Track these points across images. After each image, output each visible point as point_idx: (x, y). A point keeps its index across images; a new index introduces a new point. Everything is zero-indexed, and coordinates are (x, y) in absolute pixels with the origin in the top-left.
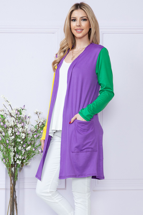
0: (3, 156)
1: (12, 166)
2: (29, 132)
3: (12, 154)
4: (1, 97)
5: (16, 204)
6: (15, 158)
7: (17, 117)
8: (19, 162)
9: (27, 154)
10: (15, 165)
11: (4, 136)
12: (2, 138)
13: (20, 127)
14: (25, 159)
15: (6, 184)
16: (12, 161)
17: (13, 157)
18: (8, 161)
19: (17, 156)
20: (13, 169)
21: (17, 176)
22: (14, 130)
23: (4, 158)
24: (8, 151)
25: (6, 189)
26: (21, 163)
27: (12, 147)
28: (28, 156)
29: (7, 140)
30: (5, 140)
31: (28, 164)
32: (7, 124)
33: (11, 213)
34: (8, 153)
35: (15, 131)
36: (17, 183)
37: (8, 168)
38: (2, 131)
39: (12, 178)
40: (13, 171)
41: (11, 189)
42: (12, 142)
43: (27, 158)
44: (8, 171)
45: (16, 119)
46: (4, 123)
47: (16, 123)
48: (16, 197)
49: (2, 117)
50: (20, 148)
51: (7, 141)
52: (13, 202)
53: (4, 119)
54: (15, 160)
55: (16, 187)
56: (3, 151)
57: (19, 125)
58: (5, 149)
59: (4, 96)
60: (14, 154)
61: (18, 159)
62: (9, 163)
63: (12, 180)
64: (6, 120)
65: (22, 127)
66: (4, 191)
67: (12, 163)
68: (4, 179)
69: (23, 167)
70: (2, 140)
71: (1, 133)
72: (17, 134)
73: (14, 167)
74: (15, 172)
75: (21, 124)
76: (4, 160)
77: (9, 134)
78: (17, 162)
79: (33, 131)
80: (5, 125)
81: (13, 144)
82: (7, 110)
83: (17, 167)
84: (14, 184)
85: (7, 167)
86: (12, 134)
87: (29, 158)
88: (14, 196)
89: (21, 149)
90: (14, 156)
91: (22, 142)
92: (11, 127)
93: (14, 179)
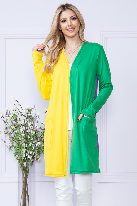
0: (16, 152)
1: (24, 161)
2: (39, 130)
3: (24, 150)
4: (11, 98)
5: (28, 196)
6: (26, 153)
7: (28, 116)
8: (30, 157)
9: (37, 150)
10: (27, 160)
11: (16, 134)
12: (15, 135)
13: (30, 125)
14: (36, 155)
15: (19, 178)
16: (24, 156)
17: (24, 153)
18: (20, 156)
19: (28, 152)
20: (25, 164)
21: (29, 170)
22: (24, 128)
23: (17, 154)
24: (20, 147)
25: (19, 182)
26: (32, 158)
27: (24, 143)
28: (39, 151)
29: (19, 137)
30: (17, 137)
31: (38, 159)
32: (19, 122)
33: (23, 204)
34: (20, 149)
35: (26, 128)
36: (28, 176)
37: (21, 163)
38: (15, 128)
39: (24, 172)
40: (25, 165)
41: (23, 182)
42: (24, 139)
43: (37, 153)
44: (20, 165)
45: (27, 118)
46: (16, 122)
47: (27, 122)
48: (28, 189)
49: (15, 116)
50: (30, 144)
51: (20, 139)
52: (25, 193)
53: (16, 118)
54: (27, 156)
55: (28, 180)
56: (15, 147)
57: (29, 124)
58: (17, 145)
59: (14, 97)
60: (25, 150)
61: (29, 154)
62: (21, 158)
63: (24, 174)
64: (18, 119)
65: (32, 125)
66: (17, 184)
67: (24, 158)
68: (17, 173)
69: (34, 162)
70: (14, 137)
71: (14, 131)
72: (27, 131)
73: (25, 162)
74: (26, 167)
75: (31, 123)
76: (17, 156)
77: (21, 132)
78: (28, 157)
79: (43, 129)
80: (18, 124)
81: (24, 141)
82: (18, 110)
83: (28, 162)
84: (26, 178)
85: (19, 161)
86: (23, 132)
87: (39, 153)
88: (26, 188)
89: (32, 146)
90: (26, 152)
91: (32, 139)
92: (23, 126)
93: (26, 173)
